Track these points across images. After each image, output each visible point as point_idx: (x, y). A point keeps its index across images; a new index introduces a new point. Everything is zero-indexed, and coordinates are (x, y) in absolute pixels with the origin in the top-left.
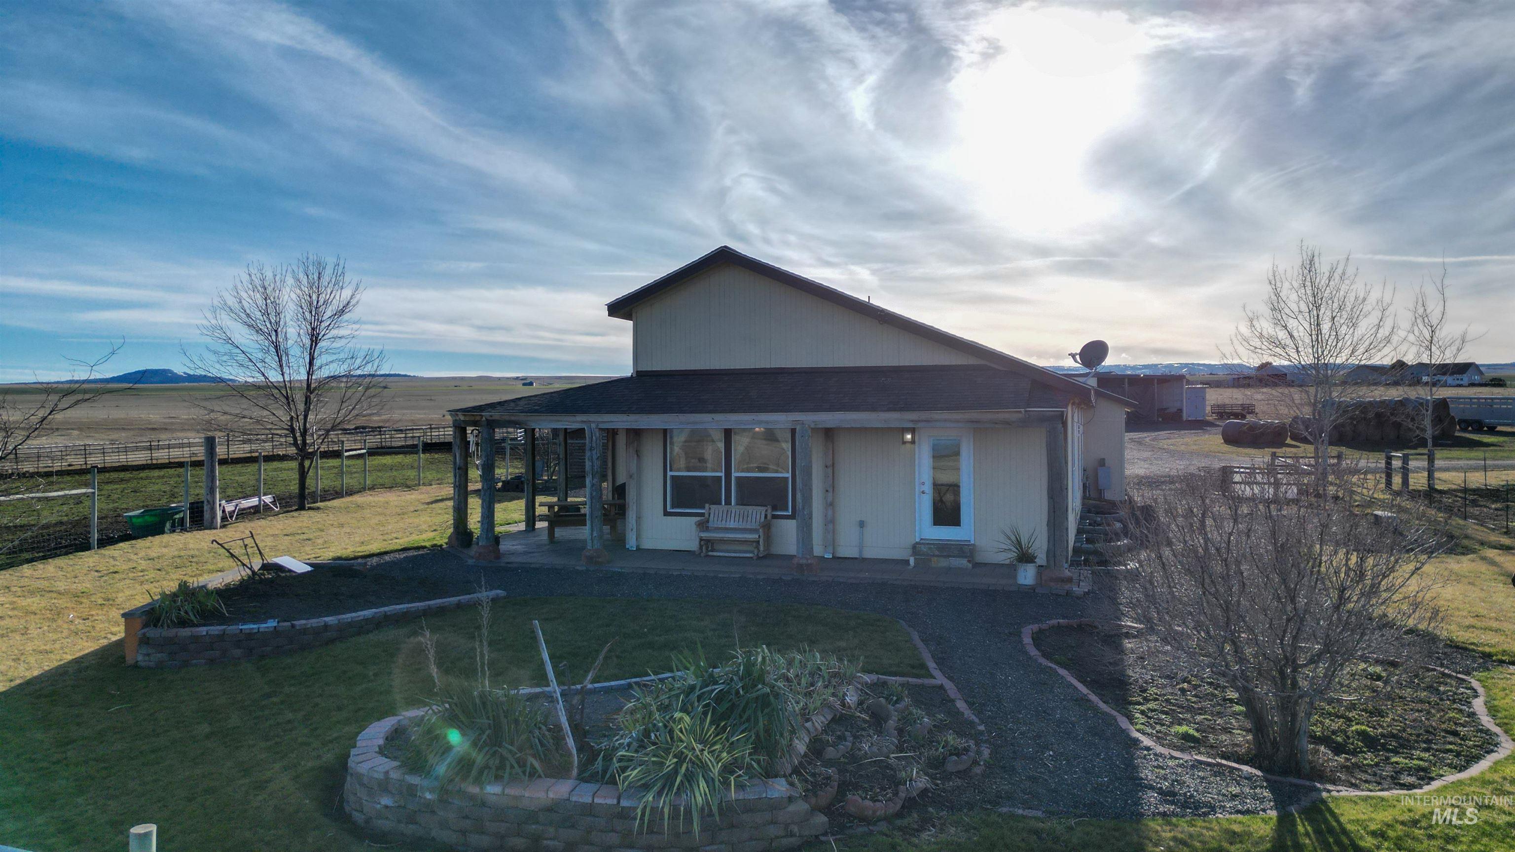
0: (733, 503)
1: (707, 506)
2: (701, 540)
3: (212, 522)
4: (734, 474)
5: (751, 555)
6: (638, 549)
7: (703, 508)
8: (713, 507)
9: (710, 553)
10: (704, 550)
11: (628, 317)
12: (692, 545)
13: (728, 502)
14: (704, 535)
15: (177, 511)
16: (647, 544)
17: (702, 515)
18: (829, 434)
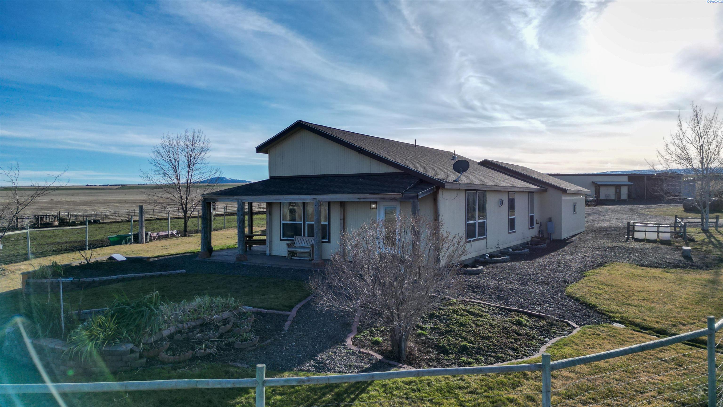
0: (306, 235)
1: (295, 236)
2: (288, 251)
3: (141, 241)
4: (307, 223)
5: (307, 259)
6: (270, 255)
7: (293, 237)
8: (297, 237)
9: (293, 258)
10: (290, 256)
11: (266, 152)
12: (285, 254)
13: (304, 236)
14: (290, 249)
15: (129, 236)
16: (274, 253)
17: (293, 240)
18: (343, 204)
